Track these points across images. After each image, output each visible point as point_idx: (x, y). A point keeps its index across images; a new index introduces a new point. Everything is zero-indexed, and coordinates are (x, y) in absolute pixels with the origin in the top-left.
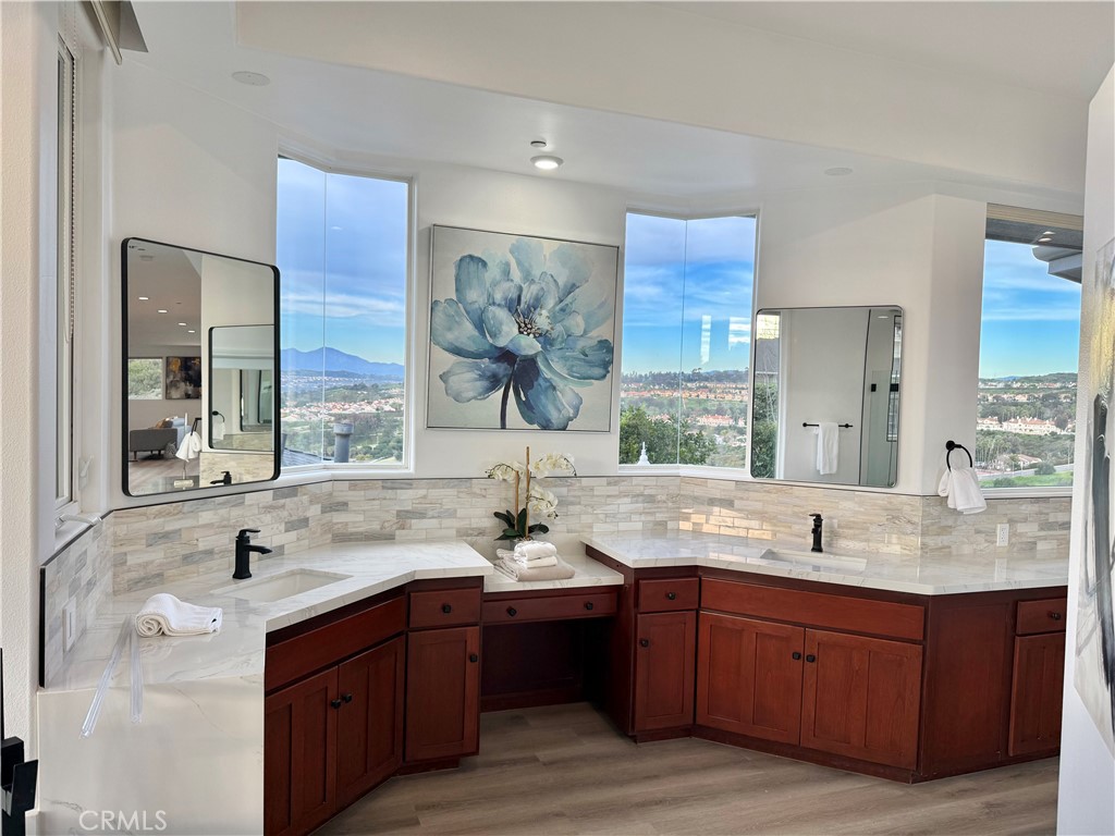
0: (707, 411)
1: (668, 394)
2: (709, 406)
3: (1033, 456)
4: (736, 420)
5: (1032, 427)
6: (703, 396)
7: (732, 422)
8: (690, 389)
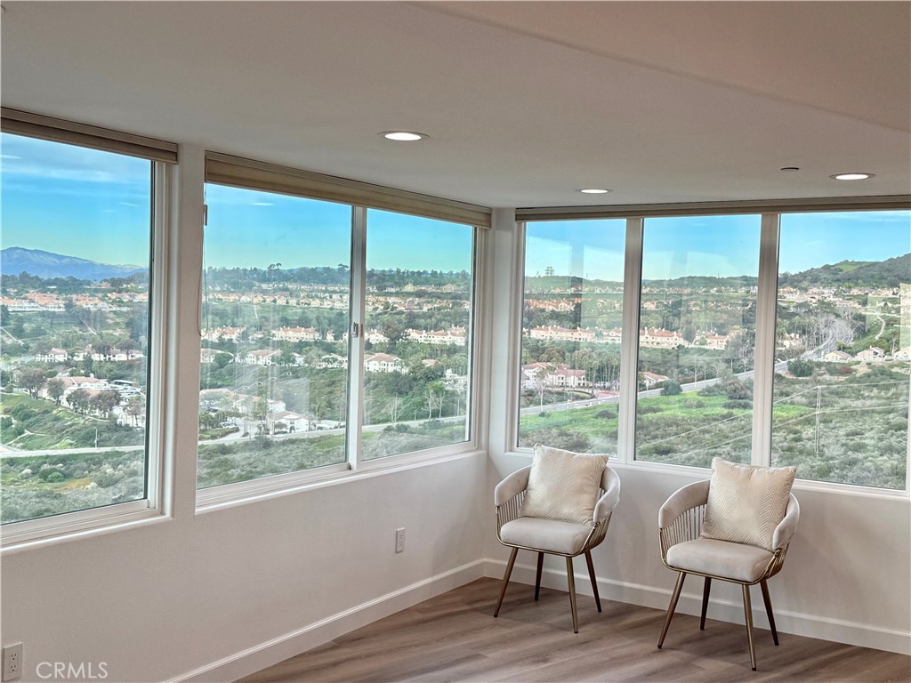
0: (286, 323)
1: (232, 298)
2: (290, 314)
3: (659, 373)
4: (324, 334)
5: (659, 339)
6: (281, 302)
7: (317, 336)
8: (264, 292)
